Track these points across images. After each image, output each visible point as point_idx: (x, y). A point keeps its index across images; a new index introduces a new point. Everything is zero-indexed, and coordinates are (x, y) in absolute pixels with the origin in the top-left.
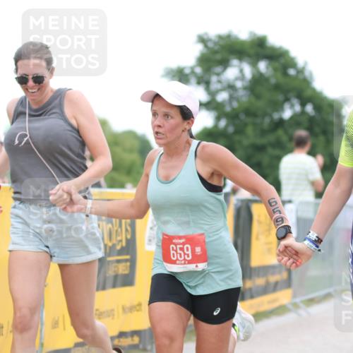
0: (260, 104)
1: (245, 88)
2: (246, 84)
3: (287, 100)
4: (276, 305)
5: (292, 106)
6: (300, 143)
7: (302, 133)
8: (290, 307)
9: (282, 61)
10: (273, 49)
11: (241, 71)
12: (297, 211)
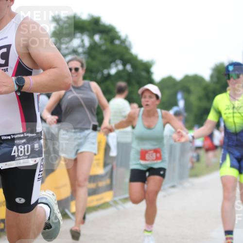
0: (95, 63)
1: (84, 53)
2: (85, 50)
3: (113, 61)
4: (102, 202)
5: (117, 65)
6: (120, 91)
7: (122, 84)
8: (111, 203)
9: (111, 34)
10: (104, 26)
11: (82, 41)
12: (117, 138)
